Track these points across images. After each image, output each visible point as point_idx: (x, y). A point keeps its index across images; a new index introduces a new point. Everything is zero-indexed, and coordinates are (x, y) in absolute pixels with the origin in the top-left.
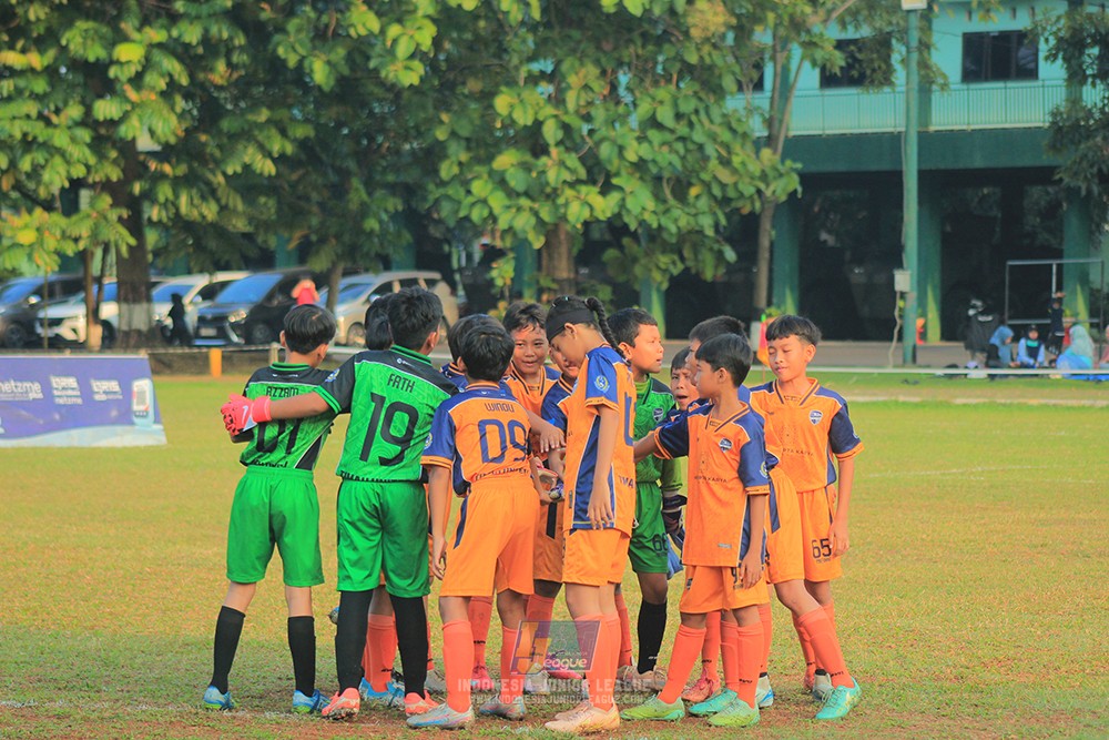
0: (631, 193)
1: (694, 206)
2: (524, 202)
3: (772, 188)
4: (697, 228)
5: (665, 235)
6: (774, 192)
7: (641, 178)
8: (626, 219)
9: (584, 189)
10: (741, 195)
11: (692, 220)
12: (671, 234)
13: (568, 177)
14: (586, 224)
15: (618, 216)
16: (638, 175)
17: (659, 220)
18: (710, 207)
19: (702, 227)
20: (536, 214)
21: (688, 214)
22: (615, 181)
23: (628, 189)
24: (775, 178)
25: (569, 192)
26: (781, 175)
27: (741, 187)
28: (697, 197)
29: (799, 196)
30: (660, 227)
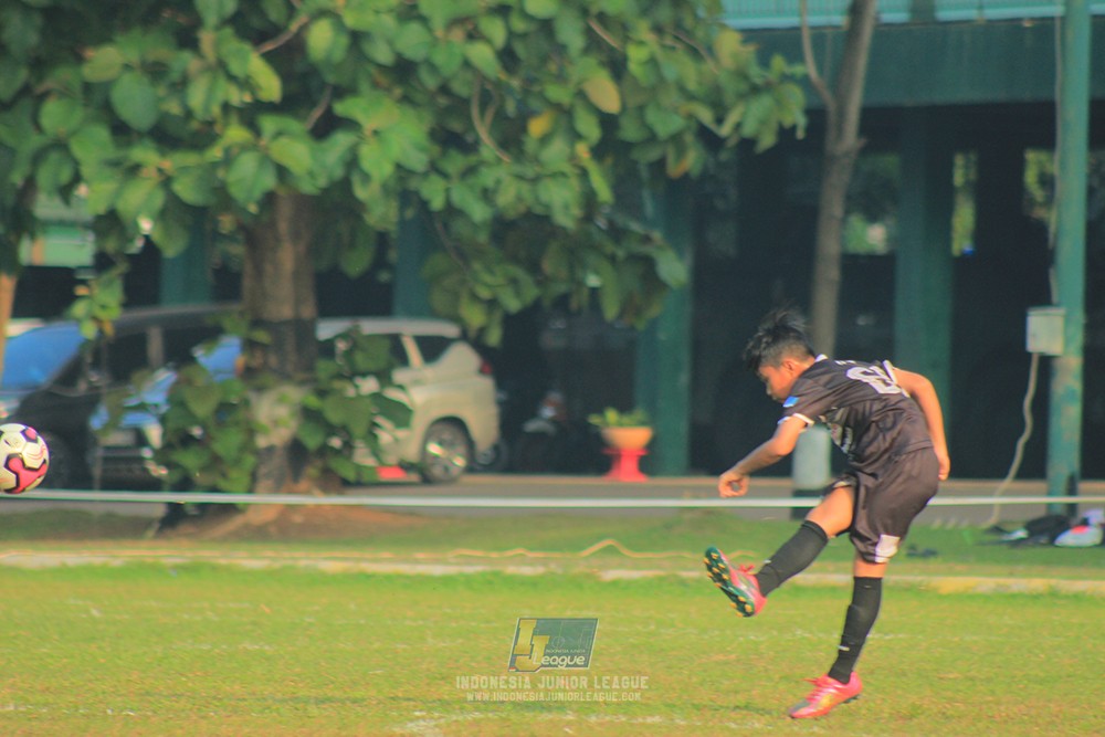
0: (376, 133)
1: (536, 160)
2: (146, 155)
3: (732, 119)
4: (538, 210)
5: (459, 227)
6: (738, 126)
7: (406, 100)
8: (361, 192)
9: (269, 124)
10: (652, 138)
11: (525, 188)
12: (475, 226)
13: (237, 97)
14: (269, 200)
15: (345, 185)
16: (398, 91)
17: (447, 191)
18: (573, 158)
19: (547, 207)
20: (166, 181)
21: (520, 177)
22: (341, 108)
23: (368, 123)
24: (742, 97)
25: (236, 133)
26: (756, 90)
27: (652, 117)
28: (545, 140)
29: (800, 134)
30: (452, 211)
